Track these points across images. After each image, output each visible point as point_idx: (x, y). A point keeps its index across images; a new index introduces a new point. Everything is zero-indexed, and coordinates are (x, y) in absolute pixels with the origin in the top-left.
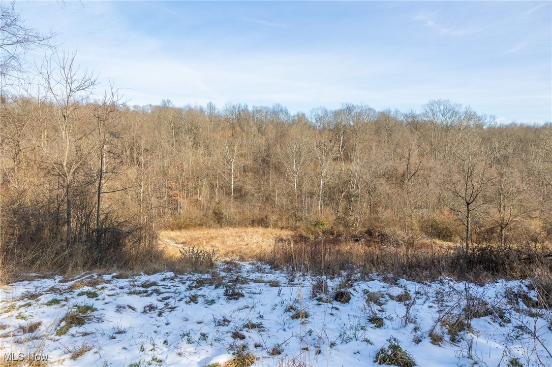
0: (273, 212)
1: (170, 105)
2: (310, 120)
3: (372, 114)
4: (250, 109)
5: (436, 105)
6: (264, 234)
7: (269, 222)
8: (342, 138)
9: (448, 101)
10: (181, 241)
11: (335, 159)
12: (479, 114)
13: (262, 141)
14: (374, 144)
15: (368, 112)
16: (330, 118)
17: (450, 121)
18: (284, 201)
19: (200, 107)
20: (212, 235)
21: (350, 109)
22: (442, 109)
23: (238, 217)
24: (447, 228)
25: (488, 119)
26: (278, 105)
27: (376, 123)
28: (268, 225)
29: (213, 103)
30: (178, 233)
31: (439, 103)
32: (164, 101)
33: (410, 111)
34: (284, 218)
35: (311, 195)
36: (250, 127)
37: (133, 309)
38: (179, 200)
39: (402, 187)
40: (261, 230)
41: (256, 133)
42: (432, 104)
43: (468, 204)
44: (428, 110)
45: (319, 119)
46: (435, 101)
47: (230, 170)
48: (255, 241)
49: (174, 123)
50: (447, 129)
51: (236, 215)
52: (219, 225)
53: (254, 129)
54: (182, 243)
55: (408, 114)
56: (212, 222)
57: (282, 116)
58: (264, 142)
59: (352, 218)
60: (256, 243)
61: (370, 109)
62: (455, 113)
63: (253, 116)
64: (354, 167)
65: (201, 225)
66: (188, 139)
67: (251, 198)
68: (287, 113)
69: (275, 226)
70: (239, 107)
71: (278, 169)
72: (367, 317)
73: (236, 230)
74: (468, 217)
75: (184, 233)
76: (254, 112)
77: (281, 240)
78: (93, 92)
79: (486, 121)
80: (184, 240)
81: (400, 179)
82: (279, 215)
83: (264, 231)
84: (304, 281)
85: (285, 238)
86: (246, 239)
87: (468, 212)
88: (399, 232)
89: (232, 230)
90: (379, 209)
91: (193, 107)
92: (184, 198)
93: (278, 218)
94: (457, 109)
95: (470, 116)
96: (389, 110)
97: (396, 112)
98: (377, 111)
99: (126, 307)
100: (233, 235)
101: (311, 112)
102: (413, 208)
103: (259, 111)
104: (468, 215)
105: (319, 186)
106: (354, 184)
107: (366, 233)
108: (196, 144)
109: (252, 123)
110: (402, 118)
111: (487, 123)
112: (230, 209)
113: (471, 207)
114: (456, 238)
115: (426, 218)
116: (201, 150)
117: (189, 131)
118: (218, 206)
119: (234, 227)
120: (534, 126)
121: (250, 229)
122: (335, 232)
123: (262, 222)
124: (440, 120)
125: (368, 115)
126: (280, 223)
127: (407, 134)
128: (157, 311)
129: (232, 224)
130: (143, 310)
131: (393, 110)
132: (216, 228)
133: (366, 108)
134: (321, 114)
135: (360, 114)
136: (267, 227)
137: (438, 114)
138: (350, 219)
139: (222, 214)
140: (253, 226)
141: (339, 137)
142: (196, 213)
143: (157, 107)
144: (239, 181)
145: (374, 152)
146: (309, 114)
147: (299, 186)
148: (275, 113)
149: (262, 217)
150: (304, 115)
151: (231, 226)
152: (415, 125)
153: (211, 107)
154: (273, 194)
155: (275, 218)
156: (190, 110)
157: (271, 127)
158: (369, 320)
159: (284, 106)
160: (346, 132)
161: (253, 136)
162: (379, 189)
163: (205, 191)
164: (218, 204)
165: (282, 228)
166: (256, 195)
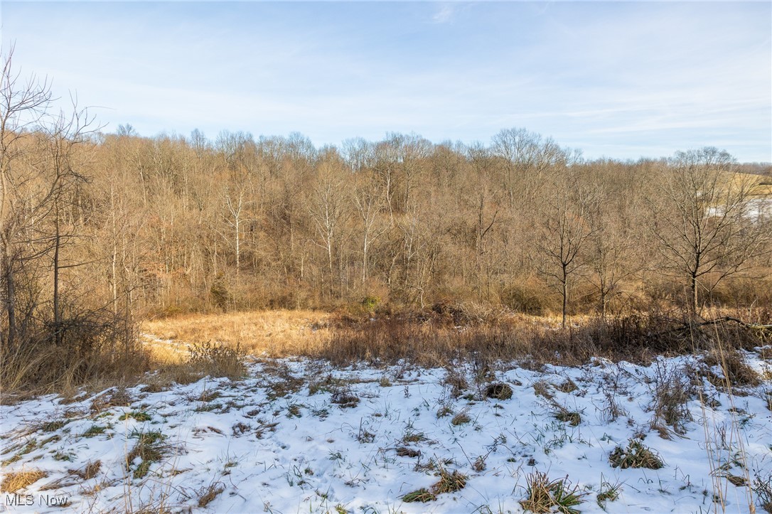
0: (300, 286)
1: (132, 134)
2: (343, 156)
3: (427, 147)
4: (256, 140)
5: (509, 137)
6: (290, 318)
7: (295, 302)
8: (389, 181)
9: (525, 130)
10: (169, 336)
11: (383, 210)
12: (562, 146)
13: (276, 187)
14: (432, 189)
15: (421, 145)
16: (370, 152)
17: (527, 156)
18: (315, 271)
19: (181, 136)
20: (214, 324)
21: (397, 141)
22: (517, 140)
23: (249, 295)
24: (534, 298)
25: (573, 155)
26: (297, 135)
27: (433, 159)
28: (294, 305)
29: (200, 131)
30: (160, 324)
31: (513, 132)
32: (121, 127)
33: (476, 144)
34: (317, 294)
35: (352, 261)
36: (258, 167)
37: (218, 432)
38: (158, 276)
39: (473, 247)
40: (285, 313)
41: (268, 174)
42: (504, 134)
43: (564, 265)
44: (499, 143)
45: (356, 155)
46: (508, 131)
47: (234, 228)
48: (279, 329)
49: (142, 160)
50: (525, 167)
51: (245, 293)
52: (221, 310)
53: (265, 169)
54: (171, 338)
55: (473, 147)
56: (210, 306)
57: (303, 151)
58: (279, 188)
59: (414, 291)
60: (282, 332)
61: (424, 141)
62: (533, 146)
63: (261, 151)
64: (408, 220)
65: (194, 311)
66: (164, 184)
67: (267, 268)
68: (309, 146)
69: (304, 306)
70: (240, 137)
71: (303, 226)
72: (552, 415)
73: (249, 314)
74: (564, 283)
75: (170, 323)
76: (261, 144)
77: (316, 326)
78: (47, 112)
79: (571, 156)
80: (171, 334)
81: (470, 236)
82: (310, 290)
83: (289, 315)
84: (419, 376)
85: (321, 323)
86: (266, 327)
87: (565, 276)
88: (476, 306)
89: (241, 315)
90: (446, 277)
91: (170, 135)
92: (164, 271)
93: (308, 295)
94: (535, 142)
95: (551, 150)
96: (450, 143)
97: (459, 145)
98: (433, 144)
99: (207, 429)
100: (246, 322)
101: (344, 144)
102: (490, 274)
103: (269, 143)
104: (565, 279)
105: (363, 248)
106: (409, 244)
107: (433, 309)
108: (178, 192)
109: (259, 161)
110: (466, 153)
111: (572, 159)
112: (237, 285)
113: (568, 269)
114: (546, 311)
115: (507, 285)
116: (185, 201)
117: (166, 172)
118: (219, 281)
119: (245, 311)
120: (628, 163)
121: (269, 313)
122: (392, 310)
123: (284, 302)
124: (514, 155)
125: (422, 148)
126: (310, 302)
127: (474, 175)
128: (253, 431)
129: (241, 307)
130: (232, 432)
131: (454, 142)
132: (218, 314)
133: (419, 139)
134: (358, 147)
135: (411, 148)
136: (293, 308)
137: (513, 147)
138: (410, 291)
139: (225, 293)
140: (272, 308)
141: (385, 179)
142: (184, 293)
143: (113, 136)
144: (246, 244)
145: (433, 200)
146: (342, 147)
147: (335, 249)
148: (292, 146)
149: (285, 295)
150: (333, 149)
151: (239, 310)
152: (483, 163)
153: (197, 136)
154: (296, 261)
155: (303, 294)
156: (165, 142)
157: (289, 166)
158: (557, 417)
159: (305, 136)
160: (394, 172)
161: (263, 179)
162: (445, 249)
163: (197, 261)
164: (219, 278)
165: (314, 309)
166: (274, 264)
